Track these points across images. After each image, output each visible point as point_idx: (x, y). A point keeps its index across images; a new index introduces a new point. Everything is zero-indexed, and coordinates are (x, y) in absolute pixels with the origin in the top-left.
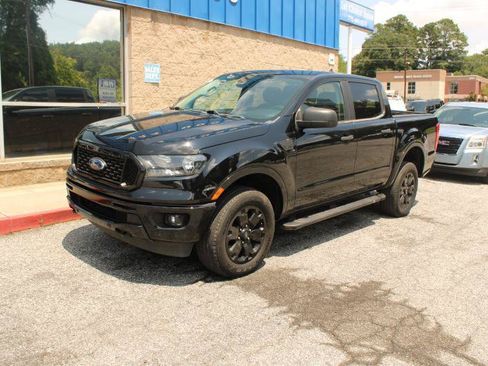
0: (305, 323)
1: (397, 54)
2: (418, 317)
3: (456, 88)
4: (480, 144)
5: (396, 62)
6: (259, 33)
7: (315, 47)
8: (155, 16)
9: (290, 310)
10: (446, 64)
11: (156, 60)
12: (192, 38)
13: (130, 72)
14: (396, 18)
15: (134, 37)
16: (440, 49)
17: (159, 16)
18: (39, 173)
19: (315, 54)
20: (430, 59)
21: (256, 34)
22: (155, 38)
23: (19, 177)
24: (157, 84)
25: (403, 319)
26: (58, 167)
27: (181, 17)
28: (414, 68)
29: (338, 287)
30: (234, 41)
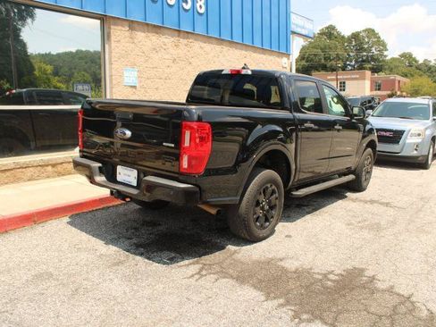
0: (305, 316)
1: (329, 58)
2: (408, 304)
3: (379, 86)
4: (419, 135)
5: (329, 64)
6: (223, 40)
7: (271, 52)
8: (132, 25)
9: (288, 303)
10: (370, 66)
11: (133, 65)
12: (165, 45)
13: (111, 76)
14: (327, 28)
15: (113, 44)
16: (365, 54)
17: (136, 25)
18: (29, 172)
19: (272, 58)
20: (356, 62)
21: (220, 41)
22: (133, 45)
23: (11, 176)
24: (135, 87)
25: (395, 307)
26: (47, 166)
27: (155, 26)
28: (344, 70)
29: (325, 276)
30: (201, 47)
